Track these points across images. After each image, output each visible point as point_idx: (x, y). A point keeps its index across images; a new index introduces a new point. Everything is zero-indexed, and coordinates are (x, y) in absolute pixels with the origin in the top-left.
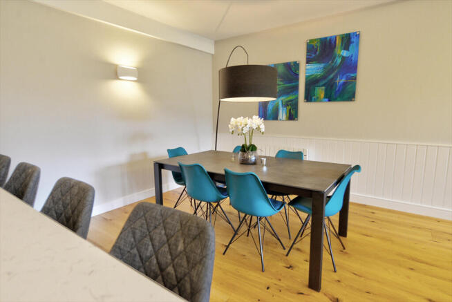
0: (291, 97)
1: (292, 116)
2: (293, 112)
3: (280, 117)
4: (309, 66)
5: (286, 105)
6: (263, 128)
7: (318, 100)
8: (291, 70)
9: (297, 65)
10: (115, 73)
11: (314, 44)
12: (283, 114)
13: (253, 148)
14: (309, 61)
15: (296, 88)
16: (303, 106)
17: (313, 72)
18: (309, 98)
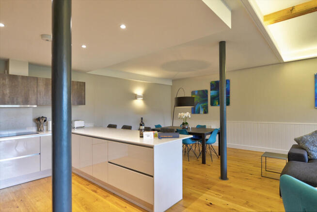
0: (205, 104)
1: (206, 112)
2: (206, 110)
3: (201, 112)
4: (212, 92)
5: (203, 107)
6: (190, 116)
7: (215, 105)
8: (205, 93)
9: (207, 91)
10: (135, 97)
11: (213, 83)
12: (202, 111)
13: (187, 123)
14: (211, 90)
15: (207, 100)
16: (210, 108)
17: (213, 94)
18: (212, 104)
